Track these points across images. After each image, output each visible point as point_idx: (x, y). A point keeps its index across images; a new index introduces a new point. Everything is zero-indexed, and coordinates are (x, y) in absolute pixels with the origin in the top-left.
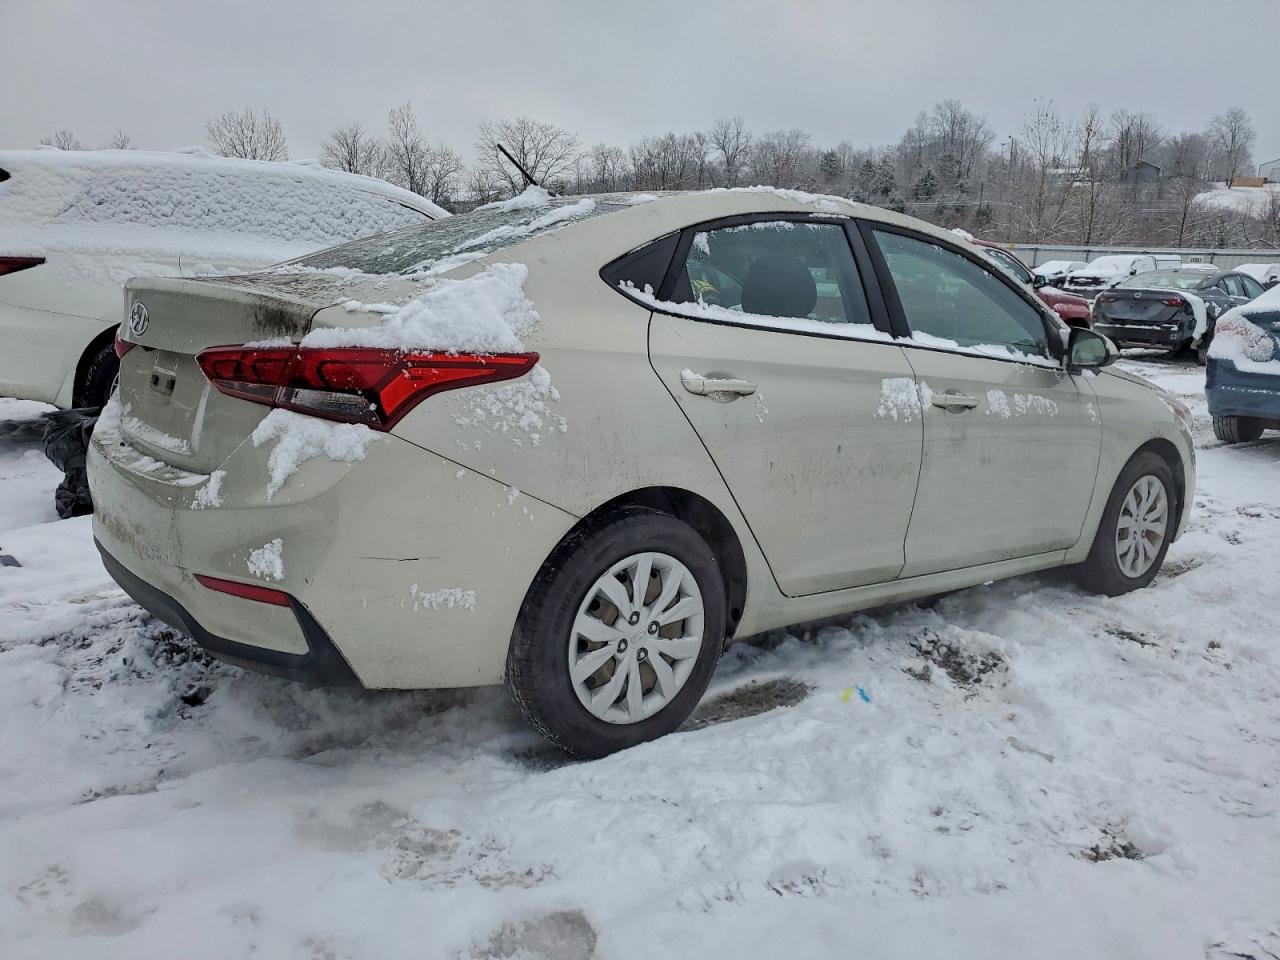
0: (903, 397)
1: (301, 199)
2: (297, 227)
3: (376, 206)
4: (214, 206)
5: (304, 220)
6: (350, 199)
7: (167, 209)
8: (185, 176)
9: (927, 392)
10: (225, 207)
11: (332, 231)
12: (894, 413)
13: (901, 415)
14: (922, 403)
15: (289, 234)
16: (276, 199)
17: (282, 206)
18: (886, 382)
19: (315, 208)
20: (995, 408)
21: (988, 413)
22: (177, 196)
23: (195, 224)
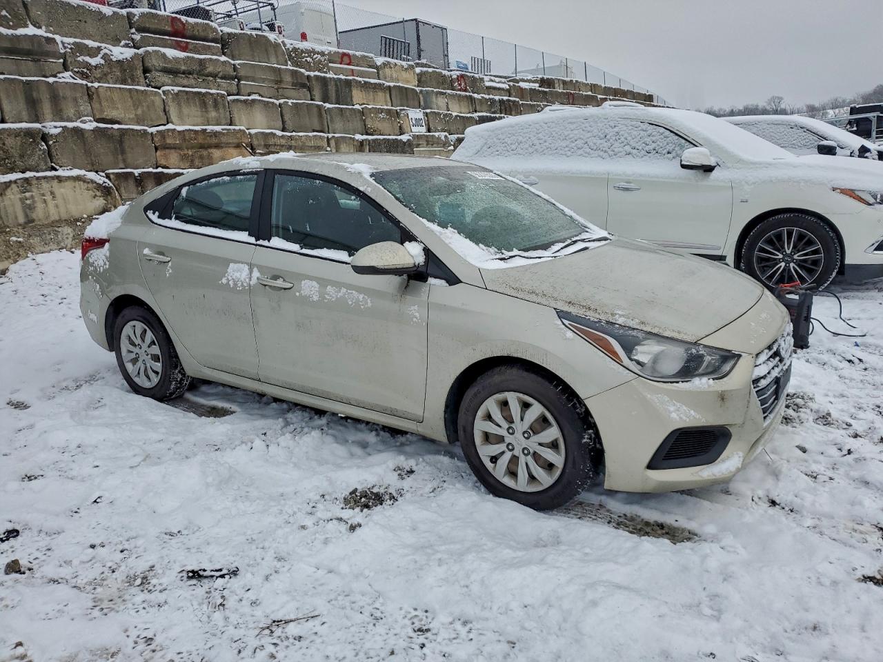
0: (237, 275)
1: (583, 130)
2: (575, 148)
3: (630, 128)
4: (536, 142)
5: (580, 143)
6: (613, 125)
7: (513, 147)
8: (528, 126)
9: (256, 274)
10: (541, 141)
11: (595, 148)
12: (231, 283)
13: (235, 284)
14: (250, 280)
15: (569, 153)
16: (570, 132)
17: (571, 136)
18: (232, 265)
19: (589, 135)
20: (305, 292)
21: (298, 294)
22: (521, 138)
23: (524, 153)
